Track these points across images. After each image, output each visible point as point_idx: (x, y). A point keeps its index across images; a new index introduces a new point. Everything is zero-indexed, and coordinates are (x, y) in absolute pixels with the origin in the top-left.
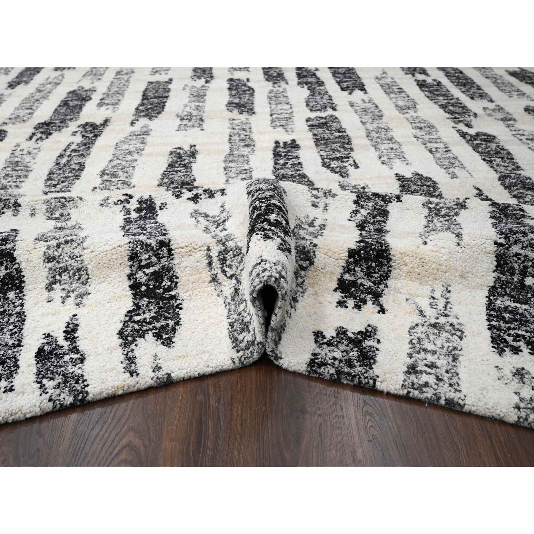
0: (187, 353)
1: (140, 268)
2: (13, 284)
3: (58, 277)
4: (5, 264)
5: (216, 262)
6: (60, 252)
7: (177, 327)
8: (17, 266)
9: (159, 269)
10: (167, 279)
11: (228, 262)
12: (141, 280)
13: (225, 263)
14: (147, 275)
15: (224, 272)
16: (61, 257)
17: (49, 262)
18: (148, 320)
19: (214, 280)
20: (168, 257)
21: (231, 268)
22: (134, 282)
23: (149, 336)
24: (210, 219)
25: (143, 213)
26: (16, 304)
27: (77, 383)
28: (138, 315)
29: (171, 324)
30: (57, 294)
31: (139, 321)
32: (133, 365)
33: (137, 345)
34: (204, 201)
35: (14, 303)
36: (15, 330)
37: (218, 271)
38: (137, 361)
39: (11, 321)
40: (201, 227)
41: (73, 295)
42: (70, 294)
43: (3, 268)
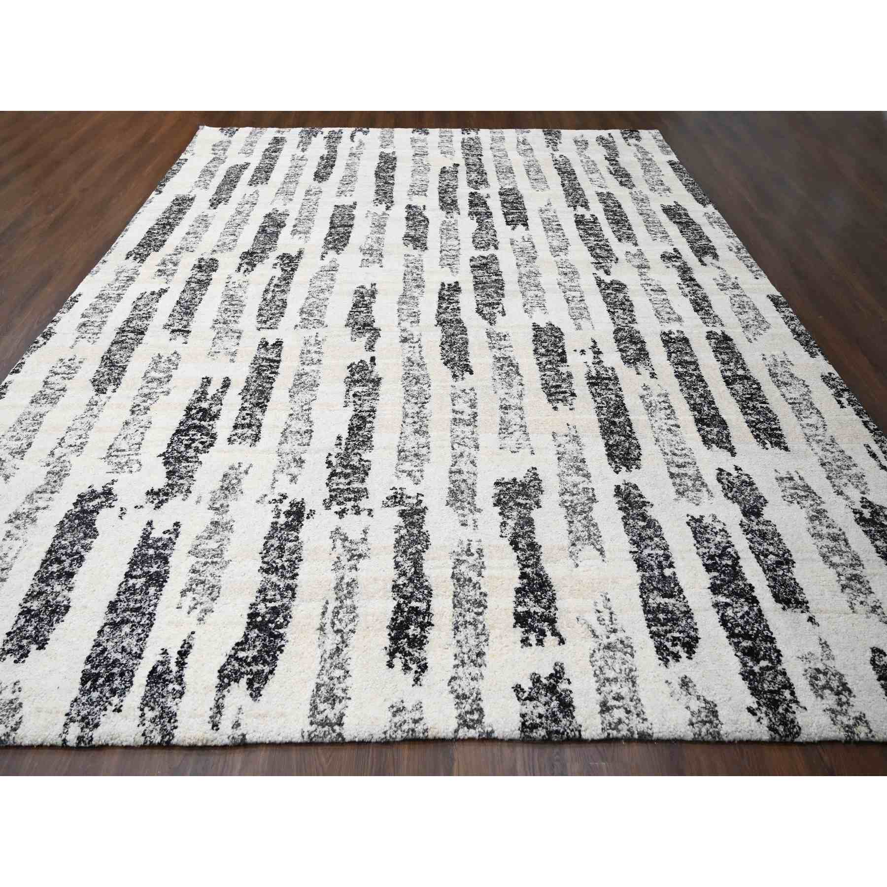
0: (268, 713)
1: (264, 600)
2: (157, 581)
3: (194, 586)
4: (159, 564)
5: (329, 615)
6: (204, 568)
7: (270, 676)
8: (167, 568)
9: (279, 606)
10: (282, 616)
11: (339, 617)
12: (261, 611)
14: (267, 608)
15: (333, 624)
16: (204, 572)
17: (193, 573)
18: (249, 660)
20: (290, 598)
21: (340, 623)
22: (253, 611)
23: (243, 681)
24: (347, 544)
25: (290, 519)
26: (152, 602)
27: (169, 722)
28: (243, 650)
29: (266, 671)
30: (188, 601)
31: (241, 659)
32: (219, 715)
33: (229, 691)
34: (350, 516)
35: (150, 600)
36: (142, 636)
37: (329, 622)
38: (224, 711)
39: (142, 623)
40: (334, 556)
41: (200, 608)
42: (198, 606)
43: (156, 566)
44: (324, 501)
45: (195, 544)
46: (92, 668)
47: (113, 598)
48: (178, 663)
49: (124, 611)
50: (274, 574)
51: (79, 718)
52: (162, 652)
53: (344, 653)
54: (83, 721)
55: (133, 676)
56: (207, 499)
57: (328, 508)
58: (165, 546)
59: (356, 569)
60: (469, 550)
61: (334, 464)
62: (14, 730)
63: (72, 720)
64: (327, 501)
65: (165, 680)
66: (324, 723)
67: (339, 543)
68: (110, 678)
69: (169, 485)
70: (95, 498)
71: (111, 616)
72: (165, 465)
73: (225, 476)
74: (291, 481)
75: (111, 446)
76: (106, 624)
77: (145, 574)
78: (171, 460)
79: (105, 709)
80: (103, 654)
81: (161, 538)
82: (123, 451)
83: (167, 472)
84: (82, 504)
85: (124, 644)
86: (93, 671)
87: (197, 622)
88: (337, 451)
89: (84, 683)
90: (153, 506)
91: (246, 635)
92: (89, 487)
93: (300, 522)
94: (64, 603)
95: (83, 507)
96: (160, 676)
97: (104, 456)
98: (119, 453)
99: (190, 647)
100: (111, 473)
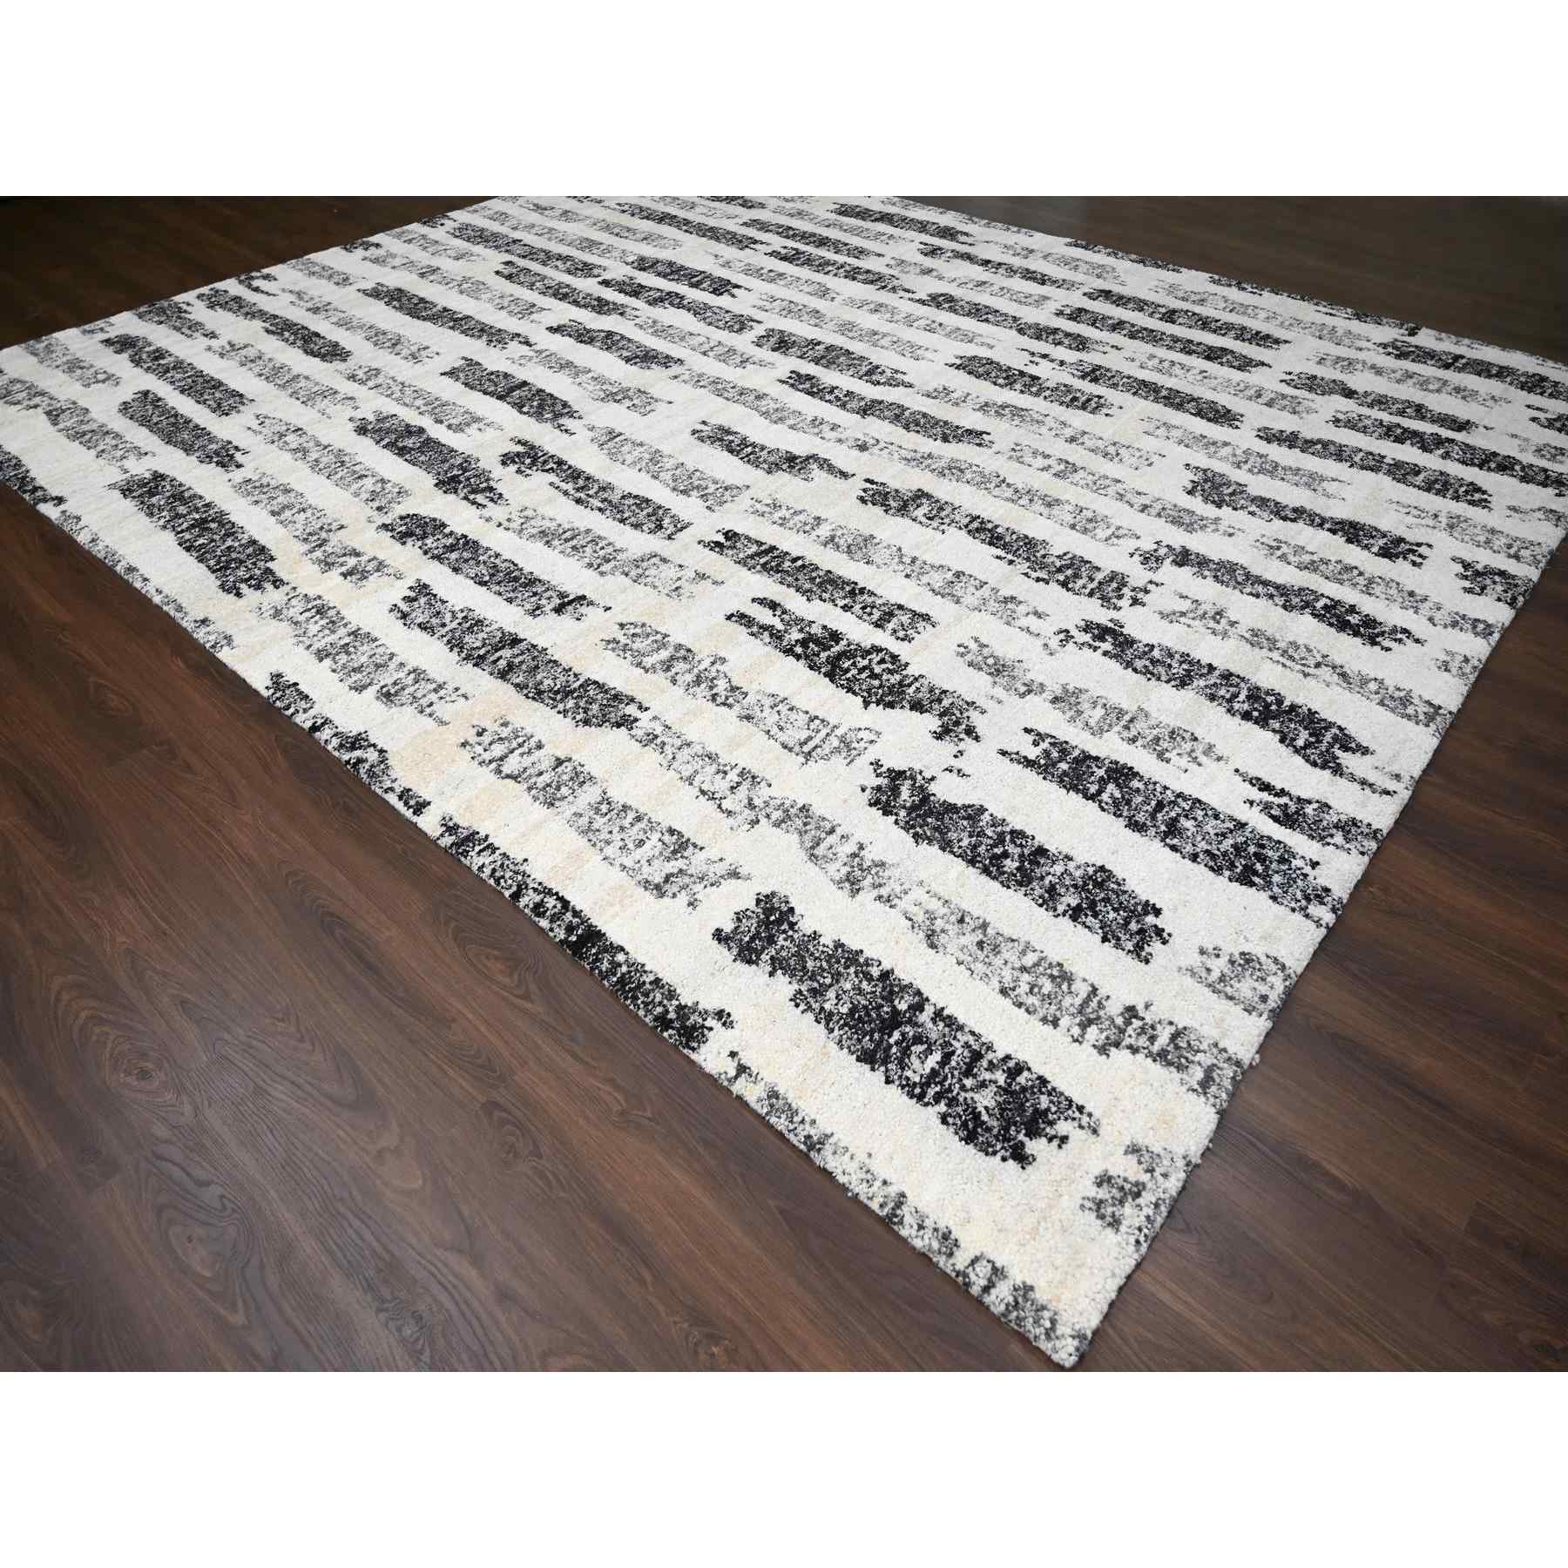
0: (1395, 749)
1: (1230, 701)
2: (1126, 775)
3: (1158, 748)
4: (1093, 765)
5: (1288, 663)
6: (1135, 731)
7: (1347, 732)
8: (1107, 761)
9: (1248, 693)
10: (1266, 695)
11: (1297, 657)
12: (1245, 709)
13: (1295, 658)
14: (1244, 702)
15: (1304, 665)
16: (1142, 733)
17: (1134, 742)
18: (1312, 740)
20: (1243, 681)
21: (1307, 660)
22: (1240, 714)
23: (1339, 753)
24: (1190, 615)
25: (1110, 640)
26: (1159, 790)
27: (1358, 827)
28: (1294, 739)
29: (1337, 733)
30: (1180, 761)
31: (1306, 745)
32: (1375, 786)
33: (1347, 768)
34: (1148, 599)
35: (1155, 790)
36: (1210, 813)
37: (1299, 667)
38: (1371, 780)
39: (1187, 808)
40: (1203, 630)
41: (1198, 753)
42: (1194, 755)
43: (1095, 769)
44: (1103, 606)
45: (1081, 726)
46: (1232, 871)
47: (1122, 822)
48: (1276, 795)
49: (1153, 818)
50: (1195, 680)
51: (1304, 902)
52: (1248, 805)
53: (1349, 672)
54: (1311, 899)
55: (1269, 838)
56: (999, 692)
57: (1118, 608)
58: (1063, 751)
59: (1237, 623)
60: (1271, 547)
61: (1046, 577)
62: (1283, 968)
63: (1303, 909)
64: (1105, 604)
65: (1296, 813)
66: (1431, 718)
67: (1182, 619)
68: (1260, 858)
69: (941, 715)
70: (895, 791)
71: (1152, 831)
72: (893, 707)
73: (970, 664)
74: (1040, 617)
75: (785, 747)
76: (1163, 840)
77: (1103, 782)
78: (889, 698)
79: (1306, 876)
80: (1214, 855)
81: (1045, 751)
82: (810, 738)
83: (911, 709)
84: (894, 807)
85: (1212, 832)
86: (1238, 870)
87: (1222, 763)
88: (1024, 566)
89: (1252, 884)
90: (969, 740)
91: (1274, 731)
92: (863, 790)
93: (1122, 634)
94: (1091, 870)
95: (904, 807)
96: (1286, 815)
97: (801, 759)
98: (811, 745)
99: (1258, 779)
100: (852, 761)
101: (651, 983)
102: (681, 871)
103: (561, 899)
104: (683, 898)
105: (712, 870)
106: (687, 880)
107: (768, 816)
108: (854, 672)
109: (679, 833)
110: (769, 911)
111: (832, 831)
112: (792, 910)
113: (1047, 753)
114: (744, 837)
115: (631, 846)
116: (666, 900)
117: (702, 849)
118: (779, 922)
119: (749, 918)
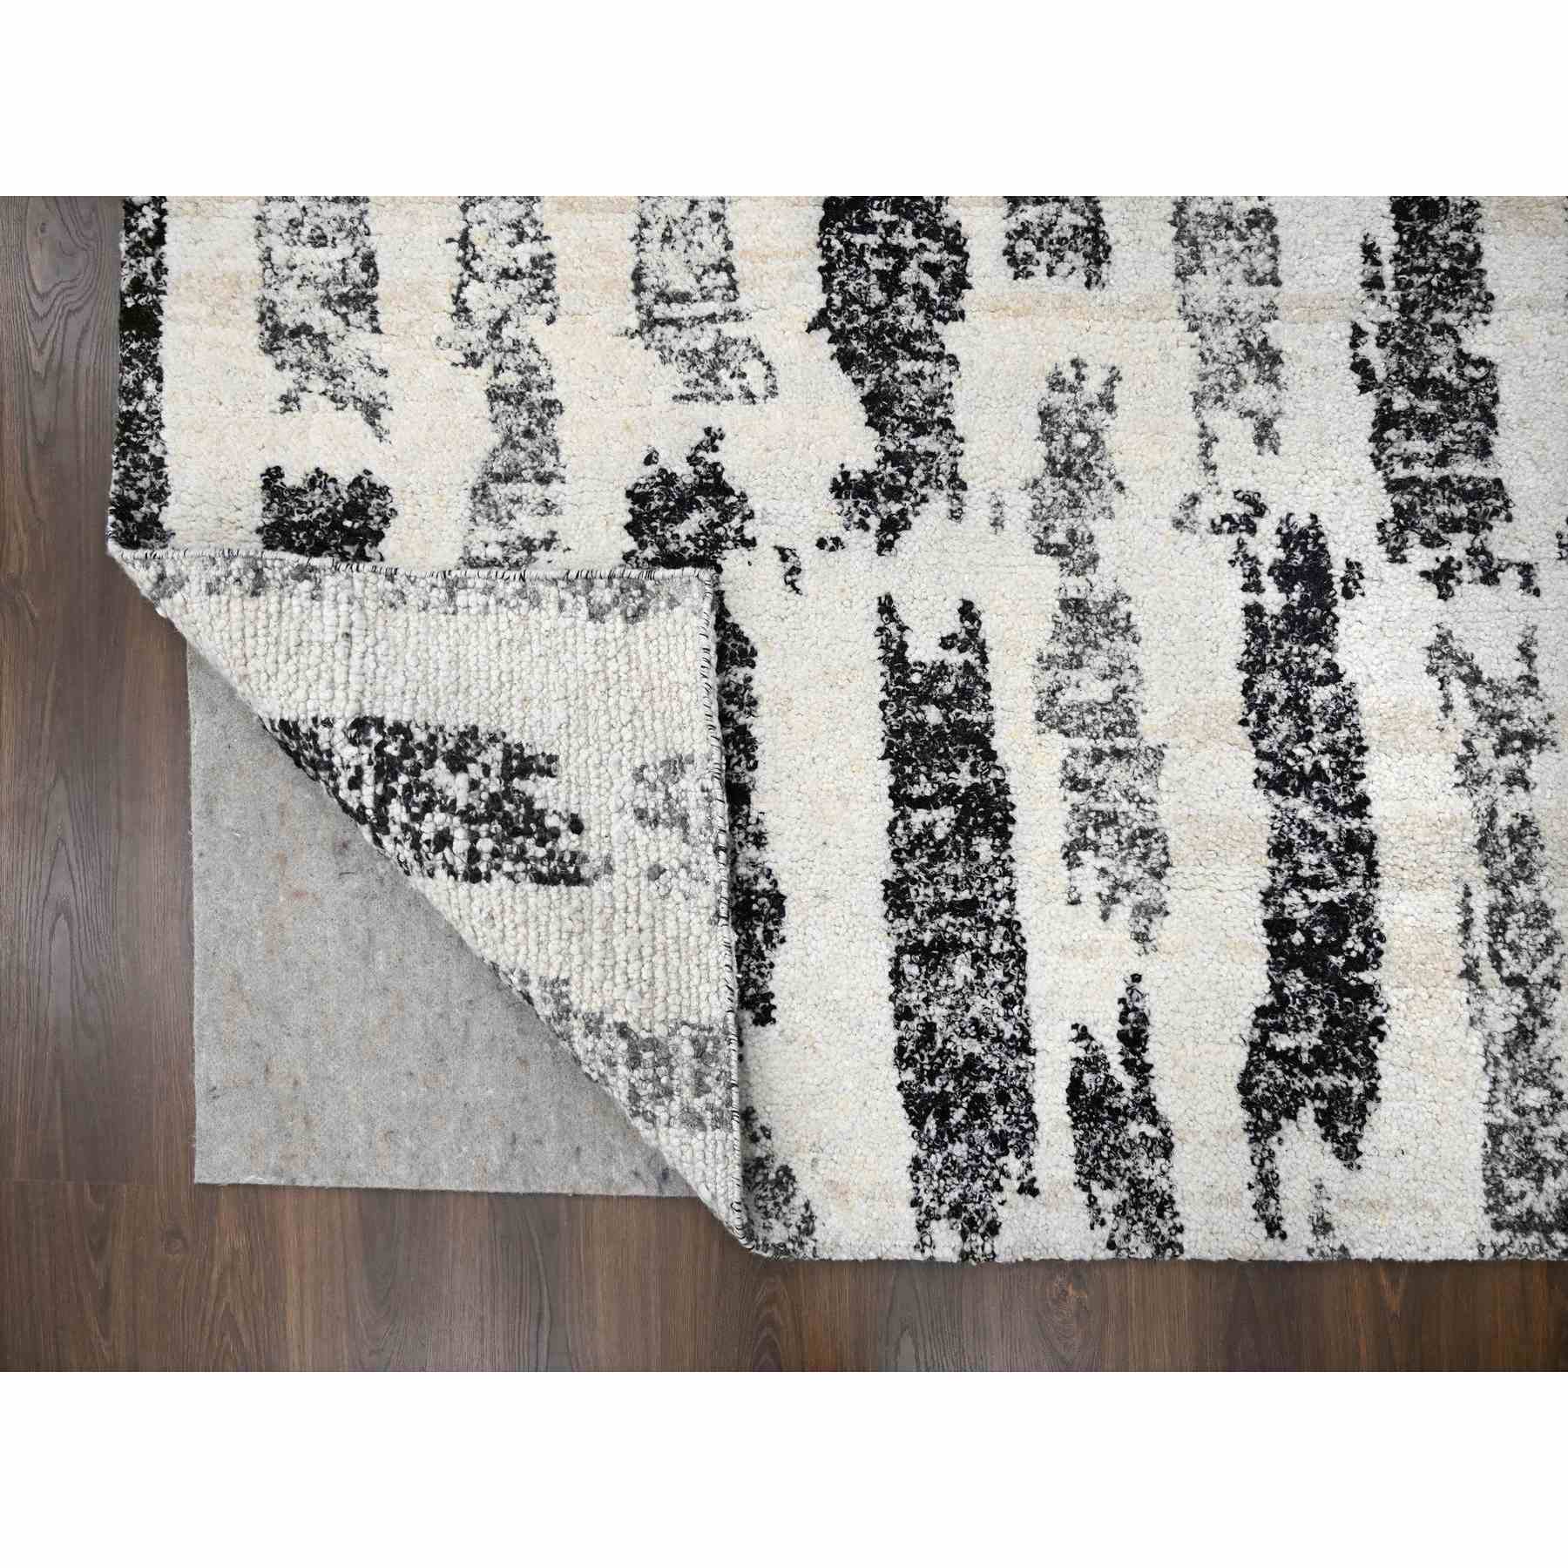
0: (1389, 1199)
1: (1296, 881)
2: (990, 821)
3: (1091, 833)
4: (971, 759)
5: (1480, 931)
6: (1101, 773)
7: (1370, 1105)
8: (998, 774)
9: (1342, 901)
10: (1358, 933)
11: (1510, 936)
12: (1295, 915)
13: (1503, 935)
14: (1310, 905)
15: (1496, 958)
16: (1104, 787)
17: (1073, 788)
18: (1305, 1058)
19: (1470, 974)
20: (1366, 878)
21: (1516, 956)
22: (1276, 914)
23: (1307, 1114)
24: (1481, 693)
25: (1296, 596)
26: (998, 886)
27: (1160, 1215)
28: (1282, 1029)
29: (1356, 1091)
30: (1089, 882)
31: (1284, 1054)
32: (1273, 1201)
33: (1280, 1141)
34: (1469, 591)
35: (993, 881)
36: (1010, 989)
37: (1483, 952)
38: (1281, 1190)
39: (995, 949)
40: (1455, 738)
41: (1128, 900)
42: (1120, 894)
43: (965, 767)
44: (1381, 526)
45: (1044, 685)
46: (920, 1079)
47: (888, 871)
48: (1128, 1065)
49: (934, 912)
50: (1303, 797)
51: (945, 1209)
52: (1074, 1033)
53: (1542, 1040)
54: (957, 1216)
55: (1029, 1100)
56: (1019, 507)
57: (1397, 556)
58: (964, 695)
59: (1526, 786)
61: (1380, 375)
63: (930, 1215)
64: (1390, 527)
65: (1116, 1113)
66: (1526, 1223)
67: (1457, 688)
68: (978, 1107)
69: (890, 457)
70: (685, 506)
71: (904, 925)
72: (846, 367)
73: (1046, 415)
74: (1259, 440)
75: (637, 276)
76: (900, 950)
77: (948, 795)
78: (859, 346)
79: (998, 1187)
80: (932, 1039)
81: (943, 666)
82: (684, 298)
83: (864, 400)
84: (653, 530)
85: (974, 1012)
86: (928, 1089)
87: (1137, 946)
88: (1378, 313)
89: (917, 1121)
90: (871, 539)
91: (1276, 988)
92: (649, 461)
93: (1327, 609)
94: (763, 884)
95: (662, 545)
96: (1097, 1101)
97: (633, 322)
98: (676, 310)
99: (1144, 1019)
100: (688, 398)
101: (152, 457)
102: (323, 336)
103: (161, 226)
104: (286, 381)
105: (356, 377)
106: (316, 359)
107: (498, 369)
108: (873, 240)
109: (376, 274)
110: (355, 509)
111: (544, 480)
112: (379, 536)
113: (942, 670)
114: (438, 369)
115: (306, 231)
116: (268, 362)
117: (376, 330)
118: (351, 537)
119: (326, 493)
